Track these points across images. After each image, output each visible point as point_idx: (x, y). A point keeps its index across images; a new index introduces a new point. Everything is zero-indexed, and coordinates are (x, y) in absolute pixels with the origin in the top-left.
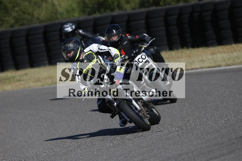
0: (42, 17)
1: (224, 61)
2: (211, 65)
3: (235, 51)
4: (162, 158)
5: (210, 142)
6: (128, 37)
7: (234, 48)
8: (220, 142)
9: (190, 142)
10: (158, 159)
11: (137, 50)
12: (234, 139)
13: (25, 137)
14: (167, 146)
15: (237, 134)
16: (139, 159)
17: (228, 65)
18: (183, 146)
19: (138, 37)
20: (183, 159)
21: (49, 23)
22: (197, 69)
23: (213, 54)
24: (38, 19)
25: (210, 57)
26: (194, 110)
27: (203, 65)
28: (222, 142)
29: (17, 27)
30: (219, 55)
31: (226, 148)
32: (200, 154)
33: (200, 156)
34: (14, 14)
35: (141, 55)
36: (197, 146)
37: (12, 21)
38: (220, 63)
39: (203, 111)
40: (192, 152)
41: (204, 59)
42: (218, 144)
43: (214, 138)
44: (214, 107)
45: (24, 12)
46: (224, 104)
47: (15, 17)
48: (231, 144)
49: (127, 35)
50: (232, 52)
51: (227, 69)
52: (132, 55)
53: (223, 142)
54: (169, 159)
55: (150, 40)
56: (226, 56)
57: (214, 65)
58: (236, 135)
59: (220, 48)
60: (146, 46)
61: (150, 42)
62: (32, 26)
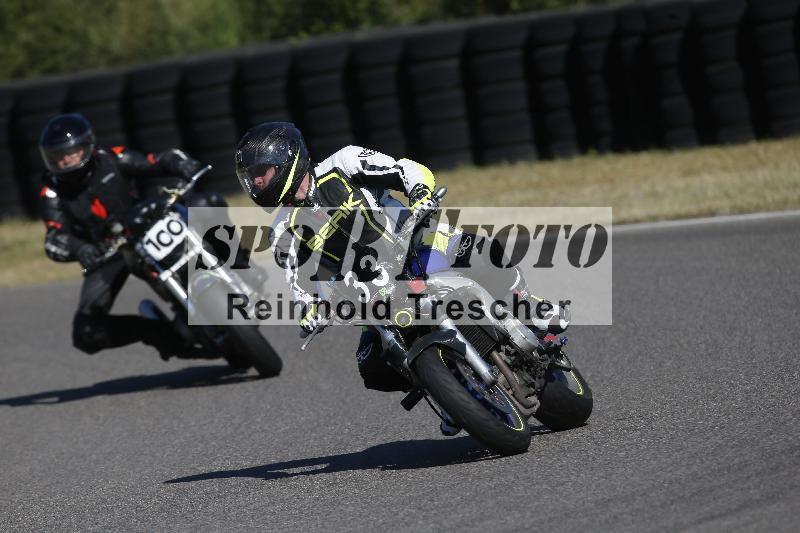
0: (116, 46)
1: (727, 195)
2: (683, 211)
3: (762, 163)
4: (546, 514)
5: (702, 462)
6: (121, 156)
7: (756, 154)
8: (736, 461)
9: (635, 460)
10: (532, 517)
11: (153, 206)
12: (783, 452)
13: (75, 440)
14: (558, 474)
15: (791, 438)
16: (468, 515)
17: (742, 212)
18: (610, 475)
19: (154, 158)
20: (615, 517)
21: (140, 64)
22: (637, 221)
23: (688, 172)
24: (104, 50)
25: (680, 183)
26: (640, 357)
27: (655, 210)
28: (741, 463)
29: (33, 79)
30: (708, 179)
31: (758, 480)
32: (672, 502)
33: (673, 507)
34: (25, 36)
35: (167, 219)
36: (658, 473)
37: (20, 58)
38: (715, 205)
39: (670, 359)
40: (644, 494)
41: (660, 188)
42: (729, 468)
43: (715, 450)
44: (703, 346)
45: (58, 30)
46: (737, 339)
47: (27, 46)
48: (775, 470)
49: (117, 150)
50: (751, 168)
51: (739, 223)
52: (138, 220)
53: (746, 461)
54: (566, 514)
55: (197, 172)
56: (730, 179)
57: (693, 208)
58: (786, 440)
59: (709, 155)
60: (182, 192)
61: (195, 178)
62: (85, 73)
